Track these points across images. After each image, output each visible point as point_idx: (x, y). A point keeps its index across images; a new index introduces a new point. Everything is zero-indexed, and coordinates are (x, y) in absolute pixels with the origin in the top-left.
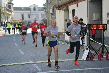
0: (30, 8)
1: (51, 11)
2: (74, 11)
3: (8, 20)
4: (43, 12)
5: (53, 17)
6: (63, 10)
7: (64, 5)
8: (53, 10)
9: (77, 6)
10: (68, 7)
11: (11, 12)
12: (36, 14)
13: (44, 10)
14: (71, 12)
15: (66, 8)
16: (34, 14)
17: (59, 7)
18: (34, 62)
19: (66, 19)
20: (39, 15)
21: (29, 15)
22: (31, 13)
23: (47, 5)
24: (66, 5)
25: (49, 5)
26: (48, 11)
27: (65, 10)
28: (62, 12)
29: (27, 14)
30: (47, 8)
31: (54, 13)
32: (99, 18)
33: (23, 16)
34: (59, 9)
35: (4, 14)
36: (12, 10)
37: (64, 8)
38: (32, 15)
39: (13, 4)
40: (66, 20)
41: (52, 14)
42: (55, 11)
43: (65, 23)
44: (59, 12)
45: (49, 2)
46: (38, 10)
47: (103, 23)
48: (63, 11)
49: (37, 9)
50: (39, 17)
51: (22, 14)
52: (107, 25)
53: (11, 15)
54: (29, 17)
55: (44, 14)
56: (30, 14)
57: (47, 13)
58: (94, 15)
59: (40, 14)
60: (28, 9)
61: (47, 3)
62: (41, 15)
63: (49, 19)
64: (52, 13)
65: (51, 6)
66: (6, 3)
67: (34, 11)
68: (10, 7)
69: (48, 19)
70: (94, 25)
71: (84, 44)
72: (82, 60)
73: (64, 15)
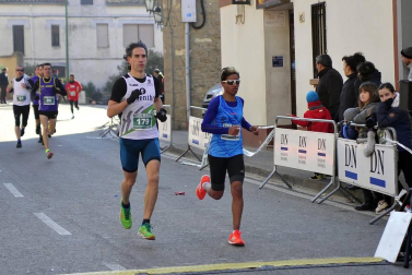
1: (188, 9)
2: (318, 11)
4: (142, 11)
5: (198, 40)
6: (258, 7)
8: (200, 1)
12: (93, 22)
13: (149, 4)
16: (82, 26)
19: (278, 54)
20: (111, 30)
21: (55, 30)
22: (67, 17)
26: (170, 11)
27: (268, 9)
28: (255, 16)
29: (47, 23)
31: (204, 21)
33: (18, 32)
38: (75, 27)
40: (277, 62)
41: (192, 25)
42: (208, 10)
43: (268, 73)
44: (240, 17)
46: (108, 4)
48: (261, 11)
50: (111, 43)
51: (18, 22)
54: (56, 43)
55: (138, 25)
56: (61, 22)
57: (168, 19)
59: (116, 21)
62: (121, 31)
63: (178, 53)
64: (193, 19)
67: (86, 9)
69: (173, 54)
71: (382, 183)
72: (375, 264)
73: (266, 32)
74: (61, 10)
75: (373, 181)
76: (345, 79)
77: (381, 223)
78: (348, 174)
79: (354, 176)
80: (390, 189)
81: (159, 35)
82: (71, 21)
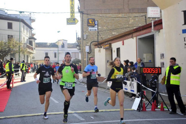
0: (57, 44)
1: (87, 49)
2: (118, 50)
3: (28, 60)
4: (76, 49)
6: (104, 48)
7: (106, 42)
8: (90, 47)
9: (123, 44)
10: (110, 45)
11: (32, 49)
13: (78, 47)
14: (114, 52)
15: (108, 45)
16: (62, 53)
17: (99, 44)
18: (74, 112)
19: (108, 60)
21: (55, 54)
23: (82, 41)
24: (109, 42)
25: (84, 41)
26: (83, 49)
27: (106, 49)
28: (103, 50)
29: (53, 52)
30: (81, 45)
31: (91, 52)
32: (150, 59)
33: (47, 54)
34: (99, 46)
35: (23, 52)
36: (34, 47)
37: (106, 46)
39: (35, 39)
41: (88, 53)
42: (92, 49)
43: (106, 64)
44: (99, 51)
45: (85, 38)
46: (68, 48)
47: (157, 66)
49: (66, 46)
51: (47, 52)
52: (162, 68)
53: (33, 53)
54: (55, 57)
56: (57, 52)
57: (82, 51)
58: (145, 55)
60: (54, 45)
61: (82, 39)
63: (85, 59)
64: (88, 51)
65: (88, 43)
66: (26, 38)
67: (63, 49)
68: (31, 43)
69: (83, 60)
70: (149, 68)
71: (133, 91)
72: (132, 111)
73: (106, 54)
74: (57, 49)
75: (131, 90)
76: (124, 66)
77: (133, 100)
78: (125, 89)
79: (127, 89)
80: (135, 92)
81: (80, 55)
82: (59, 52)
